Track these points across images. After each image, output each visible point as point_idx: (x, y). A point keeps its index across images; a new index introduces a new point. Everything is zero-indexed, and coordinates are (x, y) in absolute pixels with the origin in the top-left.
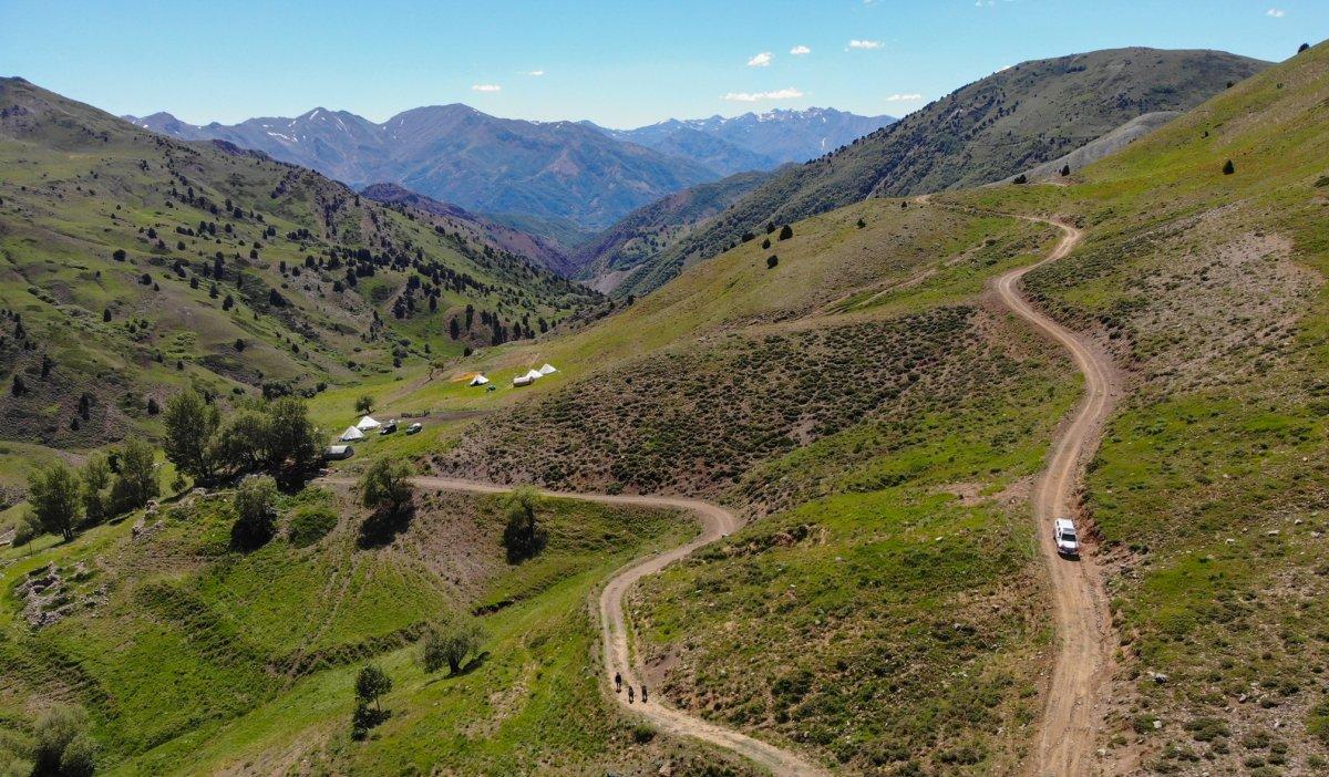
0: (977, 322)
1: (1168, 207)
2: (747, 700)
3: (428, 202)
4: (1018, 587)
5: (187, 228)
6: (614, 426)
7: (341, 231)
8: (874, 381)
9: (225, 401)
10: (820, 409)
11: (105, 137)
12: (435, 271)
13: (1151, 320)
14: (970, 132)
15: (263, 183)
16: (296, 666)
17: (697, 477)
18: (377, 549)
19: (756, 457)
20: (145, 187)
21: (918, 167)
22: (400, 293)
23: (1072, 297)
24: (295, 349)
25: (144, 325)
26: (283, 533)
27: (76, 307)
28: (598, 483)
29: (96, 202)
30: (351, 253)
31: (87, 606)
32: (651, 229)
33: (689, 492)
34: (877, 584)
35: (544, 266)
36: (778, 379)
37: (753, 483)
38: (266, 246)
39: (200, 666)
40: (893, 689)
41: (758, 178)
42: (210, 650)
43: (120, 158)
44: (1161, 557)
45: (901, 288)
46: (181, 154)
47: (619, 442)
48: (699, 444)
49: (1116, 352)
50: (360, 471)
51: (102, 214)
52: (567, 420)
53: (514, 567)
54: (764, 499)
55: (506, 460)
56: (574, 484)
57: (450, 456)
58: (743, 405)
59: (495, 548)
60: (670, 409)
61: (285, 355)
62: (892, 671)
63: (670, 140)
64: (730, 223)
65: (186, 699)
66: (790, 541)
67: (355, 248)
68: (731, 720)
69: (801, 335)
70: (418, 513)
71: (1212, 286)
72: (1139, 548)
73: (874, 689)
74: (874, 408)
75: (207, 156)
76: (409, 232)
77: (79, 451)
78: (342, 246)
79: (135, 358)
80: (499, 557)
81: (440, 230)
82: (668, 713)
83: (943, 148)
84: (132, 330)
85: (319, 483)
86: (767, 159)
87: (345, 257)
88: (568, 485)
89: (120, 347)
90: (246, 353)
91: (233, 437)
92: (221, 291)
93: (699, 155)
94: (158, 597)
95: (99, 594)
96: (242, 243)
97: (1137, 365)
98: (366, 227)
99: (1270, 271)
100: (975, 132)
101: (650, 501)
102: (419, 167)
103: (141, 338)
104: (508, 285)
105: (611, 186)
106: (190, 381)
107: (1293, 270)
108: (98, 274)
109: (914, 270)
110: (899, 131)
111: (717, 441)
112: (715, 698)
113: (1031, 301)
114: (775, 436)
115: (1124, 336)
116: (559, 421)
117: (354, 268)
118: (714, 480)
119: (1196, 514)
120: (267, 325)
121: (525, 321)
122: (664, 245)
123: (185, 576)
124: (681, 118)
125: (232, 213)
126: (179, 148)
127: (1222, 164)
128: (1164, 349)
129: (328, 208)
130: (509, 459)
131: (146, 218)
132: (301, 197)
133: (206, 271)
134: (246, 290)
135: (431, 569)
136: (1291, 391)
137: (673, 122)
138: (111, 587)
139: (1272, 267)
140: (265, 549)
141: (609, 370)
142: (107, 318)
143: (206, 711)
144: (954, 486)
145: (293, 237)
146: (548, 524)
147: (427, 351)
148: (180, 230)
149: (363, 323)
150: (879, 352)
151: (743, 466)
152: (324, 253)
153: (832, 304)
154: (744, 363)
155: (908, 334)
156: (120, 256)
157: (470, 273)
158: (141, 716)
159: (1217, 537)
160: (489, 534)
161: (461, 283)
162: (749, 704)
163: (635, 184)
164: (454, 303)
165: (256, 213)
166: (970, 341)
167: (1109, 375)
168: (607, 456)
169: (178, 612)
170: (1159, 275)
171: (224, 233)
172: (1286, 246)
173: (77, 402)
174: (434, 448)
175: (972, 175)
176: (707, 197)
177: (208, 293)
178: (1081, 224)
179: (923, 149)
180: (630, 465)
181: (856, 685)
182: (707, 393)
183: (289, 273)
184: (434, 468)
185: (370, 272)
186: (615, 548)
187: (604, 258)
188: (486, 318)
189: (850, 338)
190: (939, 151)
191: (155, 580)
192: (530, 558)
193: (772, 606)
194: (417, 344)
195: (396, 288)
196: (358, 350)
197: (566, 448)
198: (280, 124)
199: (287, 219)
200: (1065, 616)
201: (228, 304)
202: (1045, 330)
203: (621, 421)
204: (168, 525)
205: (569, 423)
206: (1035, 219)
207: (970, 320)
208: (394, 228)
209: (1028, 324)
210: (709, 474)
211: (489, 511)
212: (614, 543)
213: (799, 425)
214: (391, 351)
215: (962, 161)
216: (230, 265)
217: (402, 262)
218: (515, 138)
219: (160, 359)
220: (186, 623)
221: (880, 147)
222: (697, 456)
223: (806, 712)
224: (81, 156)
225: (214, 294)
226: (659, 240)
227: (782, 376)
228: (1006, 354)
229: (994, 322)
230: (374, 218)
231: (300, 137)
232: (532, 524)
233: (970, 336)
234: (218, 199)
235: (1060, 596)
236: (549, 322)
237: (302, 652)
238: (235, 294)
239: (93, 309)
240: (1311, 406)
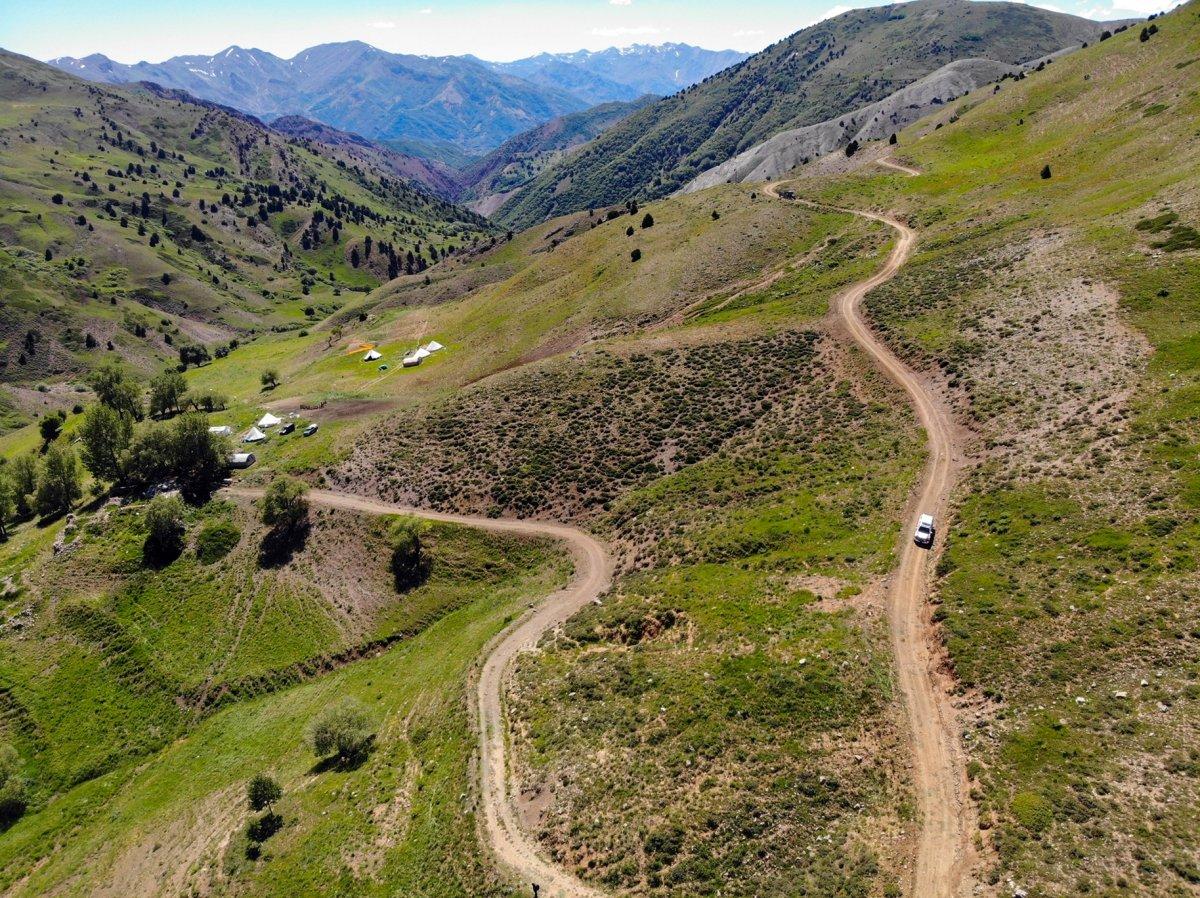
0: (824, 349)
1: (993, 215)
2: (621, 858)
3: (331, 132)
4: (879, 734)
5: (116, 170)
6: (493, 445)
7: (253, 168)
8: (730, 407)
9: (154, 332)
10: (681, 434)
11: (44, 87)
12: (336, 204)
13: (988, 370)
14: (805, 74)
15: (183, 125)
16: (204, 698)
17: (570, 503)
18: (277, 568)
19: (624, 483)
20: (79, 133)
21: (760, 104)
22: (307, 226)
23: (911, 329)
24: (215, 280)
25: (81, 263)
26: (191, 548)
27: (21, 248)
28: (480, 505)
29: (37, 147)
30: (262, 189)
31: (15, 628)
32: (527, 155)
33: (563, 518)
34: (745, 715)
35: (434, 189)
36: (643, 400)
37: (622, 513)
38: (187, 184)
39: (118, 695)
40: (762, 854)
41: (620, 109)
42: (126, 676)
43: (58, 105)
44: (1015, 711)
45: (751, 291)
46: (111, 101)
47: (499, 463)
48: (572, 468)
49: (955, 404)
50: (260, 482)
51: (43, 159)
52: (450, 437)
53: (402, 596)
54: (632, 537)
55: (393, 478)
56: (457, 505)
57: (342, 469)
58: (612, 427)
59: (384, 574)
60: (546, 430)
61: (207, 286)
62: (761, 832)
63: (543, 71)
64: (596, 152)
65: (105, 731)
66: (658, 627)
67: (265, 184)
68: (605, 881)
69: (663, 354)
70: (314, 530)
71: (1043, 339)
72: (993, 694)
73: (744, 854)
74: (730, 436)
75: (133, 101)
76: (314, 167)
77: (26, 383)
78: (255, 182)
79: (74, 296)
80: (388, 585)
81: (341, 164)
82: (544, 869)
83: (781, 88)
84: (71, 267)
85: (225, 494)
86: (629, 89)
87: (257, 194)
88: (452, 507)
89: (60, 285)
90: (172, 286)
91: (143, 452)
92: (148, 228)
93: (569, 84)
94: (78, 618)
95: (25, 615)
96: (165, 183)
97: (976, 425)
98: (276, 164)
99: (1099, 329)
100: (809, 73)
101: (528, 527)
102: (322, 98)
103: (79, 275)
104: (402, 212)
105: (492, 113)
106: (122, 314)
107: (1121, 330)
108: (39, 217)
109: (764, 272)
110: (744, 71)
111: (588, 465)
112: (589, 853)
113: (873, 328)
114: (641, 461)
115: (962, 386)
116: (443, 439)
117: (265, 204)
118: (586, 506)
119: (1046, 657)
120: (190, 259)
121: (417, 249)
122: (539, 169)
123: (102, 595)
124: (552, 52)
125: (156, 154)
126: (109, 95)
127: (1041, 168)
128: (1001, 410)
129: (241, 147)
130: (397, 476)
131: (80, 161)
132: (217, 138)
133: (134, 210)
134: (170, 227)
135: (325, 595)
136: (1130, 499)
137: (546, 55)
138: (37, 608)
139: (1101, 323)
140: (175, 564)
141: (488, 386)
142: (48, 257)
143: (123, 746)
144: (812, 580)
145: (210, 175)
146: (433, 550)
147: (332, 279)
148: (110, 173)
149: (275, 254)
150: (735, 376)
151: (612, 493)
152: (239, 190)
153: (690, 307)
154: (611, 382)
155: (760, 358)
156: (58, 199)
157: (369, 204)
158: (66, 749)
159: (1068, 690)
160: (378, 559)
161: (360, 214)
162: (623, 863)
163: (513, 111)
164: (354, 234)
165: (178, 153)
166: (818, 370)
167: (950, 432)
168: (488, 478)
169: (97, 633)
170: (993, 317)
171: (150, 173)
172: (1113, 299)
173: (24, 339)
174: (328, 459)
175: (807, 112)
176: (576, 125)
177: (136, 231)
178: (913, 224)
179: (764, 88)
180: (508, 488)
181: (726, 847)
182: (578, 414)
183: (208, 210)
184: (329, 482)
185: (279, 208)
186: (495, 577)
187: (486, 181)
188: (383, 248)
189: (708, 359)
190: (778, 90)
191: (74, 602)
192: (417, 587)
193: (643, 732)
194: (323, 272)
195: (303, 222)
196: (271, 280)
197: (450, 467)
198: (200, 61)
199: (206, 158)
200: (924, 780)
201: (154, 240)
202: (887, 368)
203: (500, 440)
204: (85, 542)
205: (452, 440)
206: (872, 216)
207: (817, 347)
208: (300, 164)
209: (872, 361)
210: (581, 500)
211: (378, 534)
212: (494, 572)
213: (663, 451)
214: (300, 280)
215: (797, 100)
216: (155, 204)
217: (309, 196)
218: (407, 71)
219: (95, 296)
220: (104, 646)
221: (727, 85)
222: (570, 481)
223: (678, 878)
224: (22, 105)
225: (142, 231)
226: (534, 165)
227: (647, 397)
228: (851, 392)
229: (840, 352)
230: (282, 156)
231: (217, 72)
232: (417, 550)
233: (818, 365)
234: (144, 142)
235: (920, 751)
236: (438, 249)
237: (209, 684)
238: (161, 231)
239: (36, 249)
240: (1150, 522)
